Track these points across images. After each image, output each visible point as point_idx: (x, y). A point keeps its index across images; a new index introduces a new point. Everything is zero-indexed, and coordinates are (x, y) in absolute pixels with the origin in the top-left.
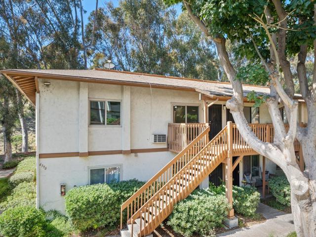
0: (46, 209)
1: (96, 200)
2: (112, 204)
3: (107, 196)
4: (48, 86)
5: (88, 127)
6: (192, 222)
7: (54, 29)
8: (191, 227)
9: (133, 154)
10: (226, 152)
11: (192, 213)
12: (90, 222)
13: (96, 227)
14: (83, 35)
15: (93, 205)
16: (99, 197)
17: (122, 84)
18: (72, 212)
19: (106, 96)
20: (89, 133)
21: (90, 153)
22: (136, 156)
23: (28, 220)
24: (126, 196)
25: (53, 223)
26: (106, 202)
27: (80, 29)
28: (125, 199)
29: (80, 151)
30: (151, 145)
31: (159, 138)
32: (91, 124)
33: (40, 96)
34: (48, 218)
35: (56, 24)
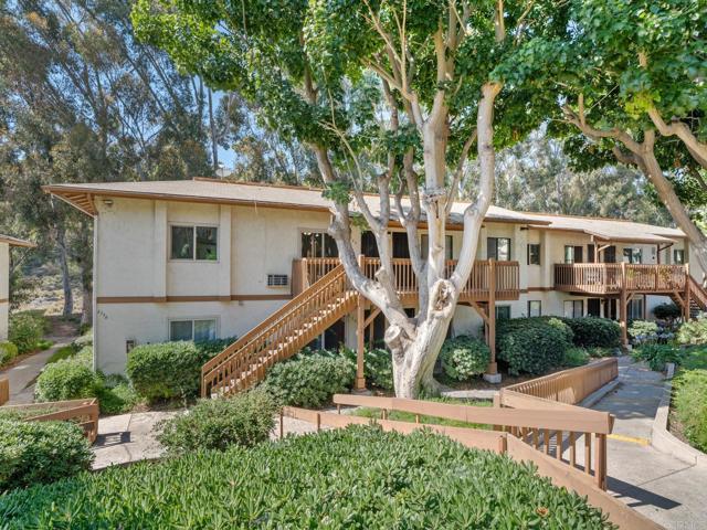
0: (107, 372)
1: (165, 358)
2: (190, 365)
3: (182, 354)
4: (110, 205)
5: (168, 261)
6: (290, 389)
7: (162, 108)
8: (288, 394)
9: (236, 303)
10: (356, 299)
11: (290, 376)
12: (158, 387)
13: (167, 395)
14: (211, 116)
15: (161, 364)
16: (170, 354)
17: (219, 203)
18: (132, 372)
19: (195, 219)
20: (168, 270)
21: (169, 299)
22: (241, 305)
23: (74, 379)
24: (211, 355)
25: (114, 391)
26: (181, 362)
27: (206, 108)
28: (208, 358)
29: (156, 295)
30: (264, 290)
31: (276, 280)
32: (173, 258)
33: (99, 220)
34: (108, 385)
35: (166, 100)
